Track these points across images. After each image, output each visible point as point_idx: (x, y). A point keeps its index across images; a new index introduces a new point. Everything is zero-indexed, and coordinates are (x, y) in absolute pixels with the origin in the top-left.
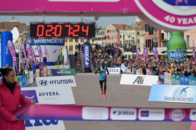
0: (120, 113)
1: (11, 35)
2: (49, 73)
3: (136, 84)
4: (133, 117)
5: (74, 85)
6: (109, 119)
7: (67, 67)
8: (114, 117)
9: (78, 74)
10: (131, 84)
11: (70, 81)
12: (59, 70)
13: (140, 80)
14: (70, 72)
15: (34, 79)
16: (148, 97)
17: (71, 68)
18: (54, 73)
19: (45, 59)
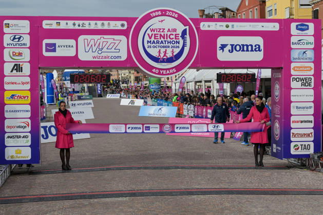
0: (132, 128)
1: (53, 75)
2: (76, 98)
3: (130, 104)
4: (140, 131)
5: (93, 106)
6: (126, 132)
7: (87, 94)
8: (128, 131)
9: (94, 98)
10: (127, 104)
11: (90, 104)
12: (82, 96)
13: (132, 102)
14: (89, 97)
15: (68, 103)
16: (138, 113)
17: (90, 94)
18: (80, 98)
19: (74, 89)
